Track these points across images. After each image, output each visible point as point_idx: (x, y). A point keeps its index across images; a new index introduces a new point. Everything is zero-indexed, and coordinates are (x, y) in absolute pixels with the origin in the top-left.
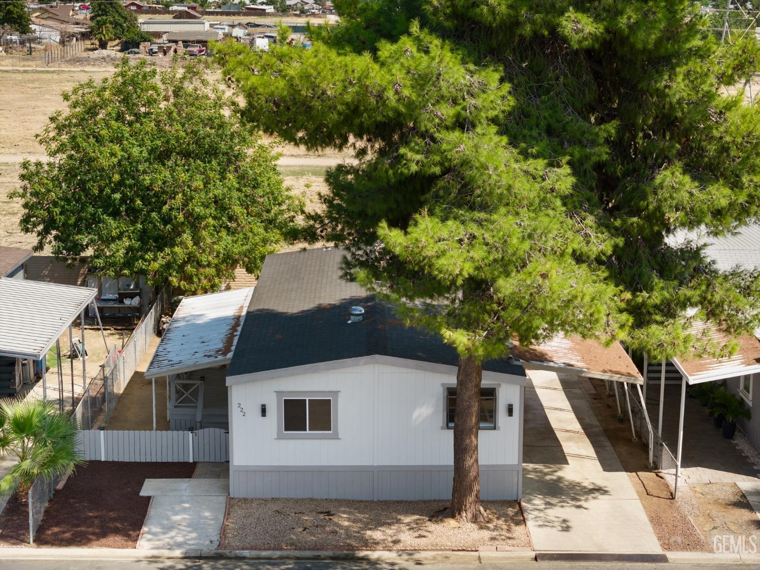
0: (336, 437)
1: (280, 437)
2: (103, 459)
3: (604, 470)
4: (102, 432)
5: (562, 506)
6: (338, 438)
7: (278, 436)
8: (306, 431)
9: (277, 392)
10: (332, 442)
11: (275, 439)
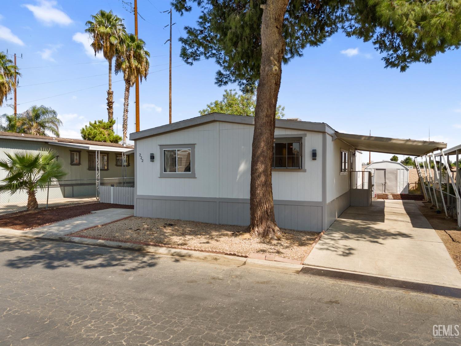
0: (194, 176)
1: (162, 176)
2: (112, 203)
3: (414, 227)
4: (112, 187)
5: (358, 240)
6: (195, 178)
7: (160, 175)
8: (176, 172)
9: (160, 145)
10: (191, 180)
11: (160, 177)
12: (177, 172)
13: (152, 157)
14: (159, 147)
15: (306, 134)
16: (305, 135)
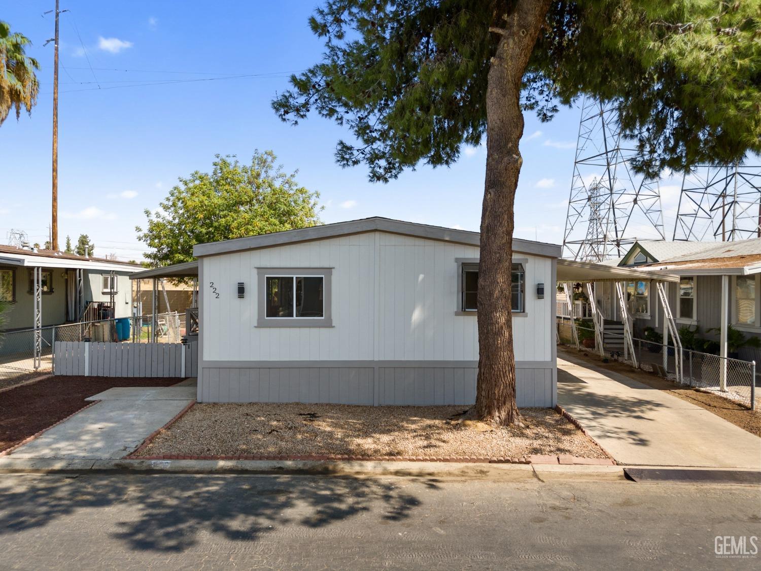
0: (329, 325)
1: (261, 325)
2: (87, 374)
3: (630, 387)
4: (87, 344)
6: (331, 326)
7: (258, 323)
8: (293, 316)
9: (258, 268)
10: (324, 331)
11: (255, 327)
12: (295, 317)
13: (241, 290)
14: (256, 271)
15: (527, 259)
16: (526, 261)
